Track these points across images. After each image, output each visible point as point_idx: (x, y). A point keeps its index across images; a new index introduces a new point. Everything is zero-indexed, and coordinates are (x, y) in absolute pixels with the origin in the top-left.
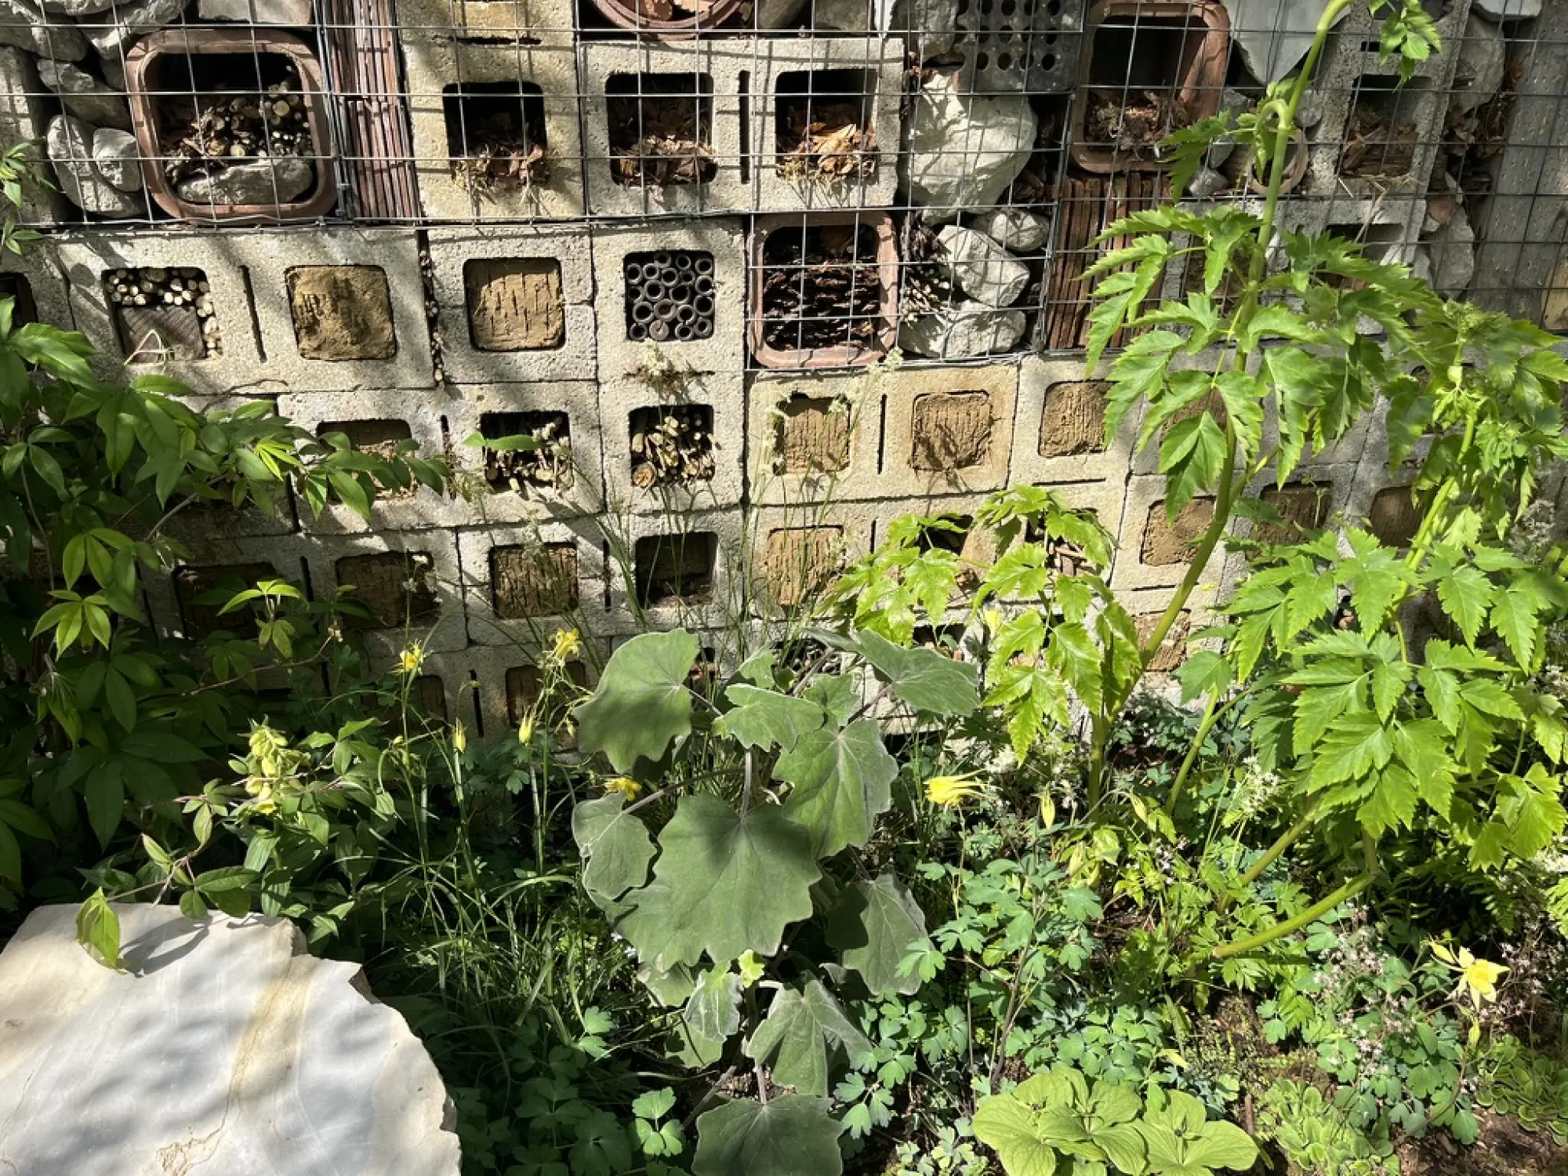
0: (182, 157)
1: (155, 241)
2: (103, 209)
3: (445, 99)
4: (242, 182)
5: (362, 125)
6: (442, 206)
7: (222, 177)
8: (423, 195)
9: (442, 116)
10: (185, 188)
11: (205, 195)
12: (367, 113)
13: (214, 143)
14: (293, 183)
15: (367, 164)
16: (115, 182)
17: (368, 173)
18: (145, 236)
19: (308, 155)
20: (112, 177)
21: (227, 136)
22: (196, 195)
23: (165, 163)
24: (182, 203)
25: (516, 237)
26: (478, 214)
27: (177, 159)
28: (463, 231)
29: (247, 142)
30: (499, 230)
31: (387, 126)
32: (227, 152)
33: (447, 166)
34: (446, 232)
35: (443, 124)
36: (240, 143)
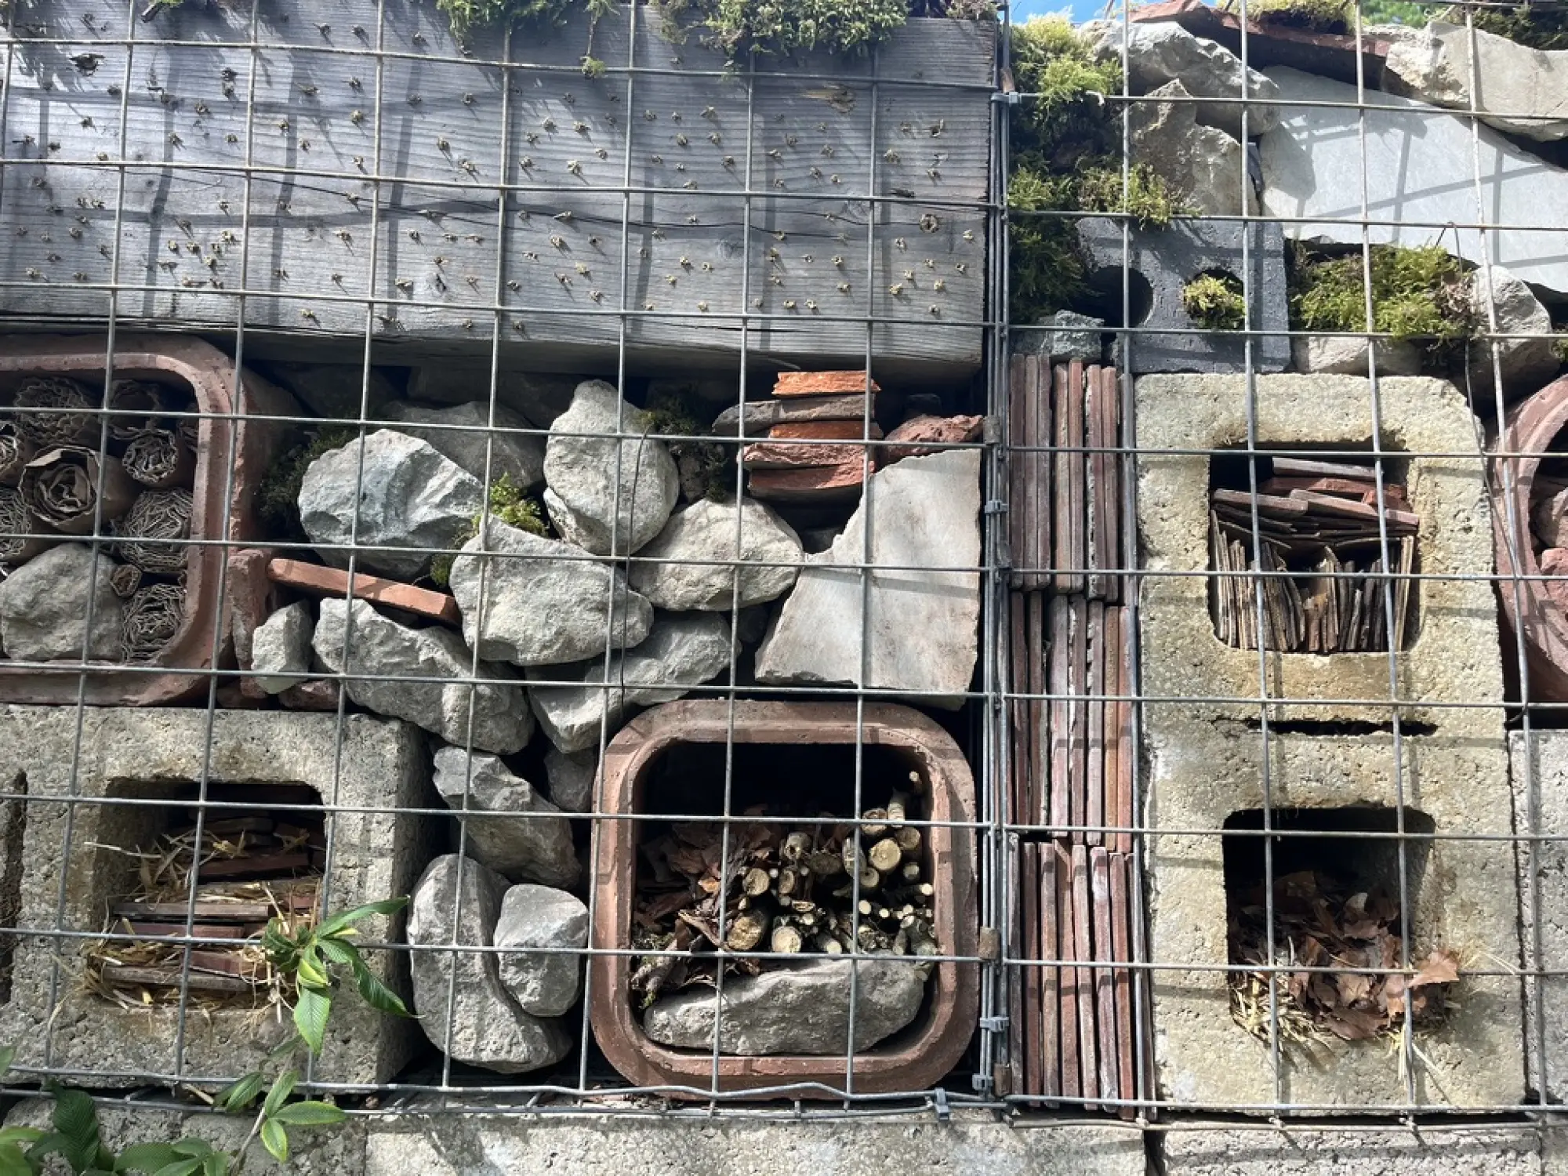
0: (672, 950)
1: (575, 1135)
2: (486, 1056)
3: (1227, 841)
4: (784, 1007)
5: (1047, 891)
6: (1204, 1074)
7: (747, 996)
8: (1163, 1047)
9: (1219, 876)
10: (661, 1017)
11: (702, 1033)
12: (1058, 865)
13: (742, 922)
14: (889, 1012)
15: (1048, 975)
16: (523, 998)
17: (1049, 995)
18: (558, 1122)
19: (926, 953)
20: (522, 986)
21: (768, 909)
22: (683, 1033)
23: (636, 962)
24: (649, 1049)
25: (1371, 1153)
26: (1285, 1095)
27: (664, 954)
28: (1247, 1136)
29: (808, 921)
30: (1334, 1137)
31: (1099, 893)
32: (764, 942)
33: (1222, 982)
34: (1210, 1137)
35: (1221, 893)
36: (793, 923)
